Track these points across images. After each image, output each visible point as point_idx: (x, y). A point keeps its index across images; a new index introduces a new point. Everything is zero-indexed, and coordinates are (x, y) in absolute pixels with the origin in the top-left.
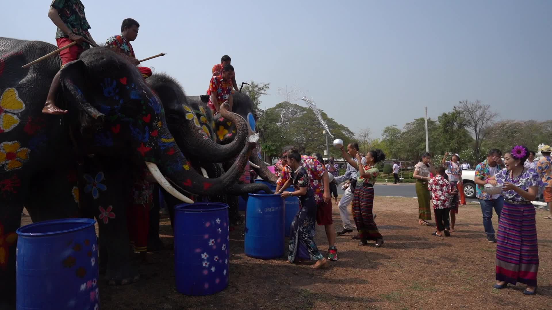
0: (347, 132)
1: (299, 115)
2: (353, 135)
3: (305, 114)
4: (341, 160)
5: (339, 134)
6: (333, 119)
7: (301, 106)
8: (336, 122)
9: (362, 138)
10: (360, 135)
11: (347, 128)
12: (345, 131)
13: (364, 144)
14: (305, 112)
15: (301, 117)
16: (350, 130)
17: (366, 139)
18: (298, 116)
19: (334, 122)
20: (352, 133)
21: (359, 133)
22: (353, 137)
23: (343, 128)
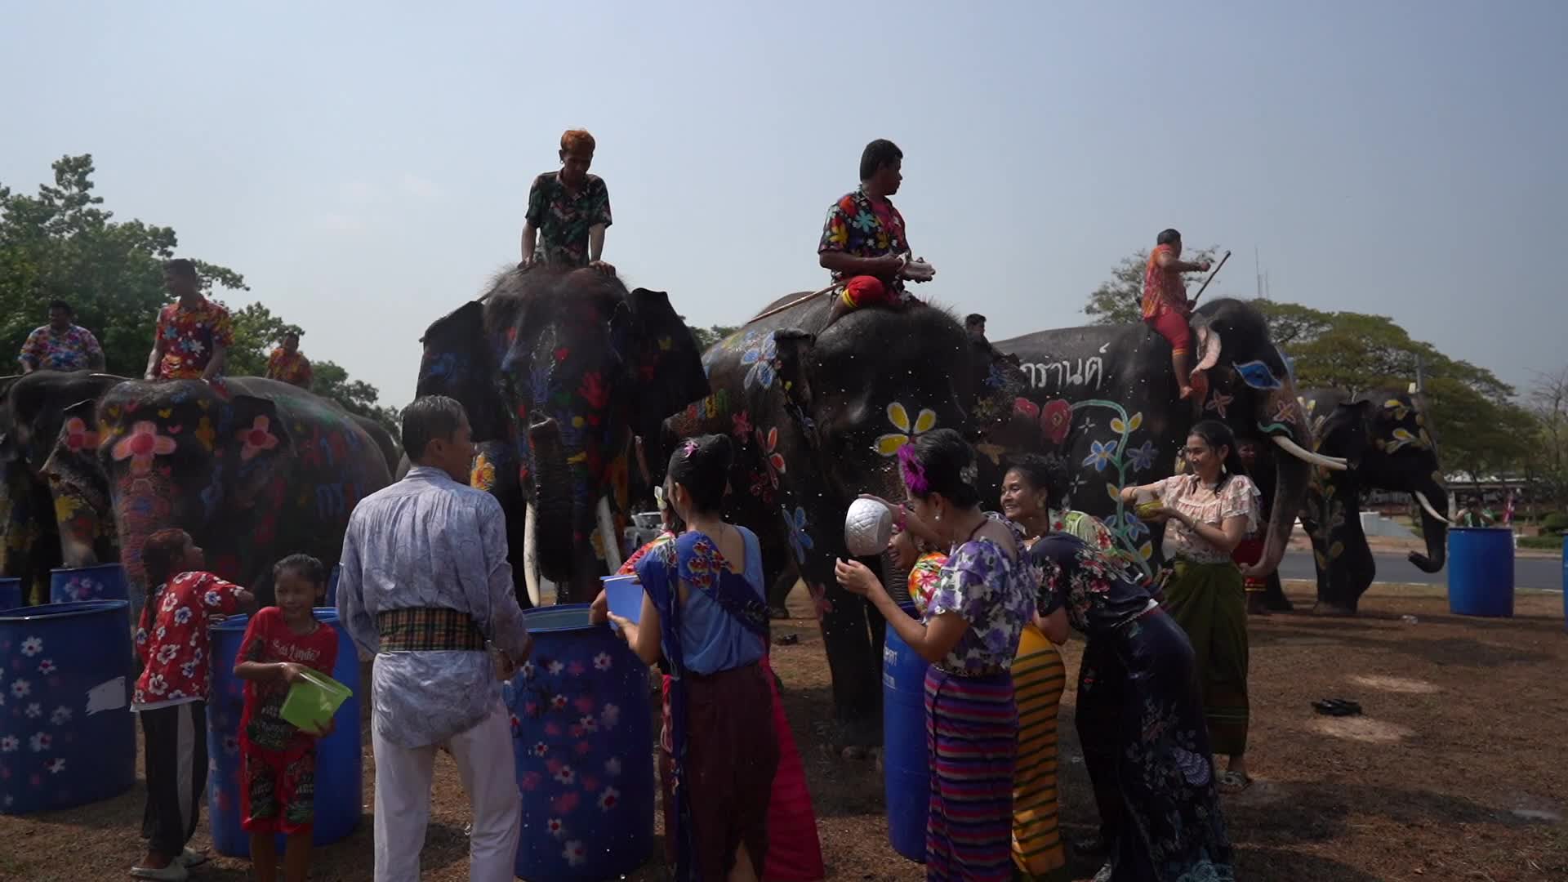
0: (1485, 386)
1: (1305, 338)
2: (1510, 394)
3: (1326, 332)
4: (1459, 479)
5: (1455, 392)
6: (1430, 346)
7: (1312, 311)
8: (1442, 352)
9: (1546, 404)
10: (1535, 393)
11: (1484, 371)
12: (1478, 380)
13: (1553, 423)
14: (1325, 329)
15: (1315, 345)
16: (1496, 378)
17: (1559, 408)
18: (1302, 342)
19: (1437, 355)
20: (1504, 387)
21: (1534, 387)
22: (1510, 399)
23: (1470, 372)
